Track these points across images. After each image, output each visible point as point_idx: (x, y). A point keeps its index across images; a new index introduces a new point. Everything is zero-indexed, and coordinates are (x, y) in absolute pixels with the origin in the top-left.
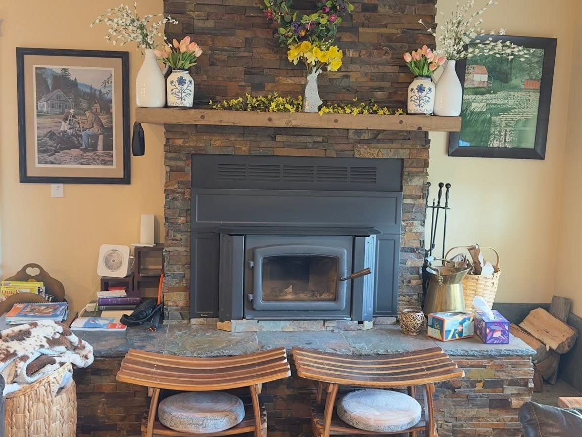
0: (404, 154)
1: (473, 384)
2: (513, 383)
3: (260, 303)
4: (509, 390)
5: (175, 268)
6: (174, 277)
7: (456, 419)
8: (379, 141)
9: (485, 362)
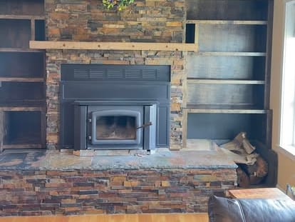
0: (170, 63)
1: (205, 184)
2: (226, 183)
3: (95, 141)
4: (224, 187)
5: (52, 122)
6: (52, 127)
7: (196, 203)
8: (158, 56)
9: (211, 172)
